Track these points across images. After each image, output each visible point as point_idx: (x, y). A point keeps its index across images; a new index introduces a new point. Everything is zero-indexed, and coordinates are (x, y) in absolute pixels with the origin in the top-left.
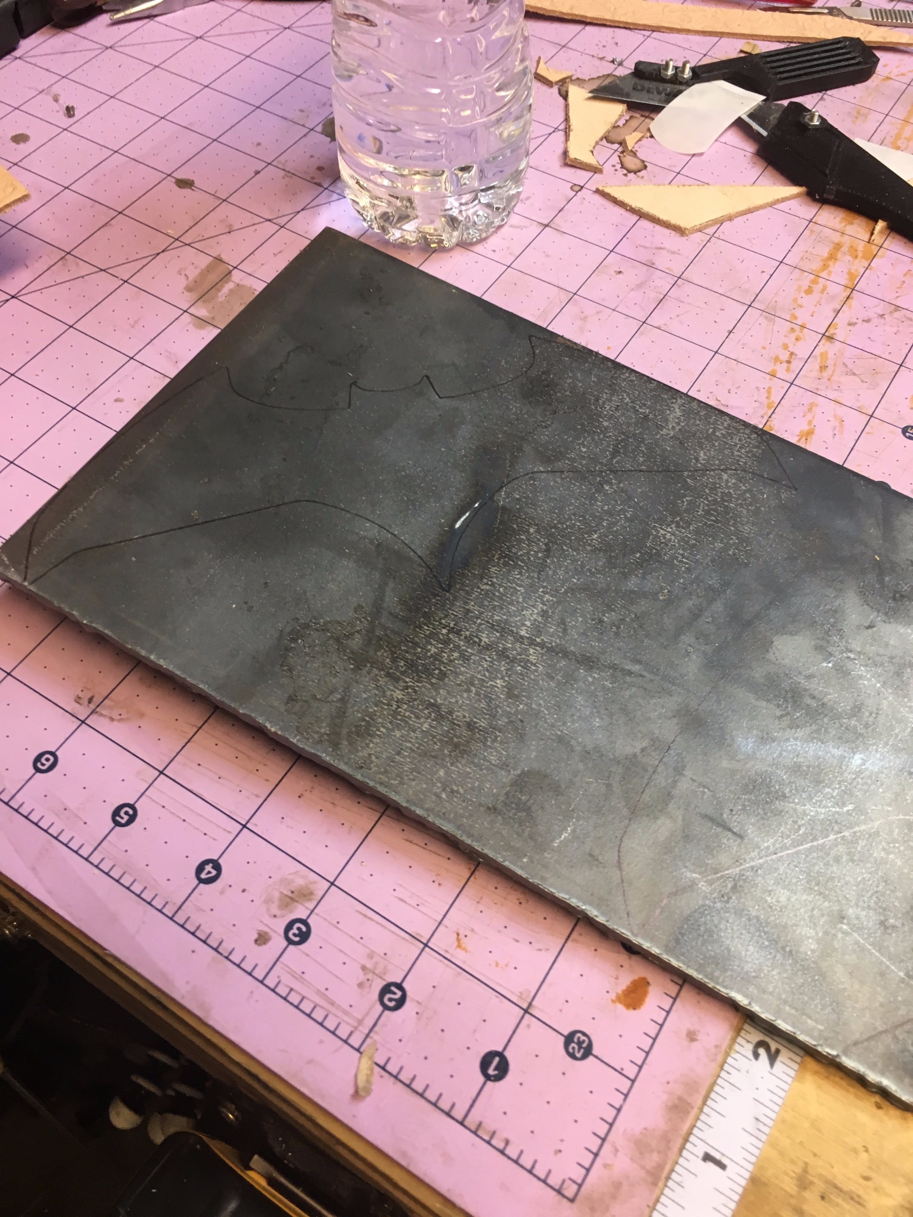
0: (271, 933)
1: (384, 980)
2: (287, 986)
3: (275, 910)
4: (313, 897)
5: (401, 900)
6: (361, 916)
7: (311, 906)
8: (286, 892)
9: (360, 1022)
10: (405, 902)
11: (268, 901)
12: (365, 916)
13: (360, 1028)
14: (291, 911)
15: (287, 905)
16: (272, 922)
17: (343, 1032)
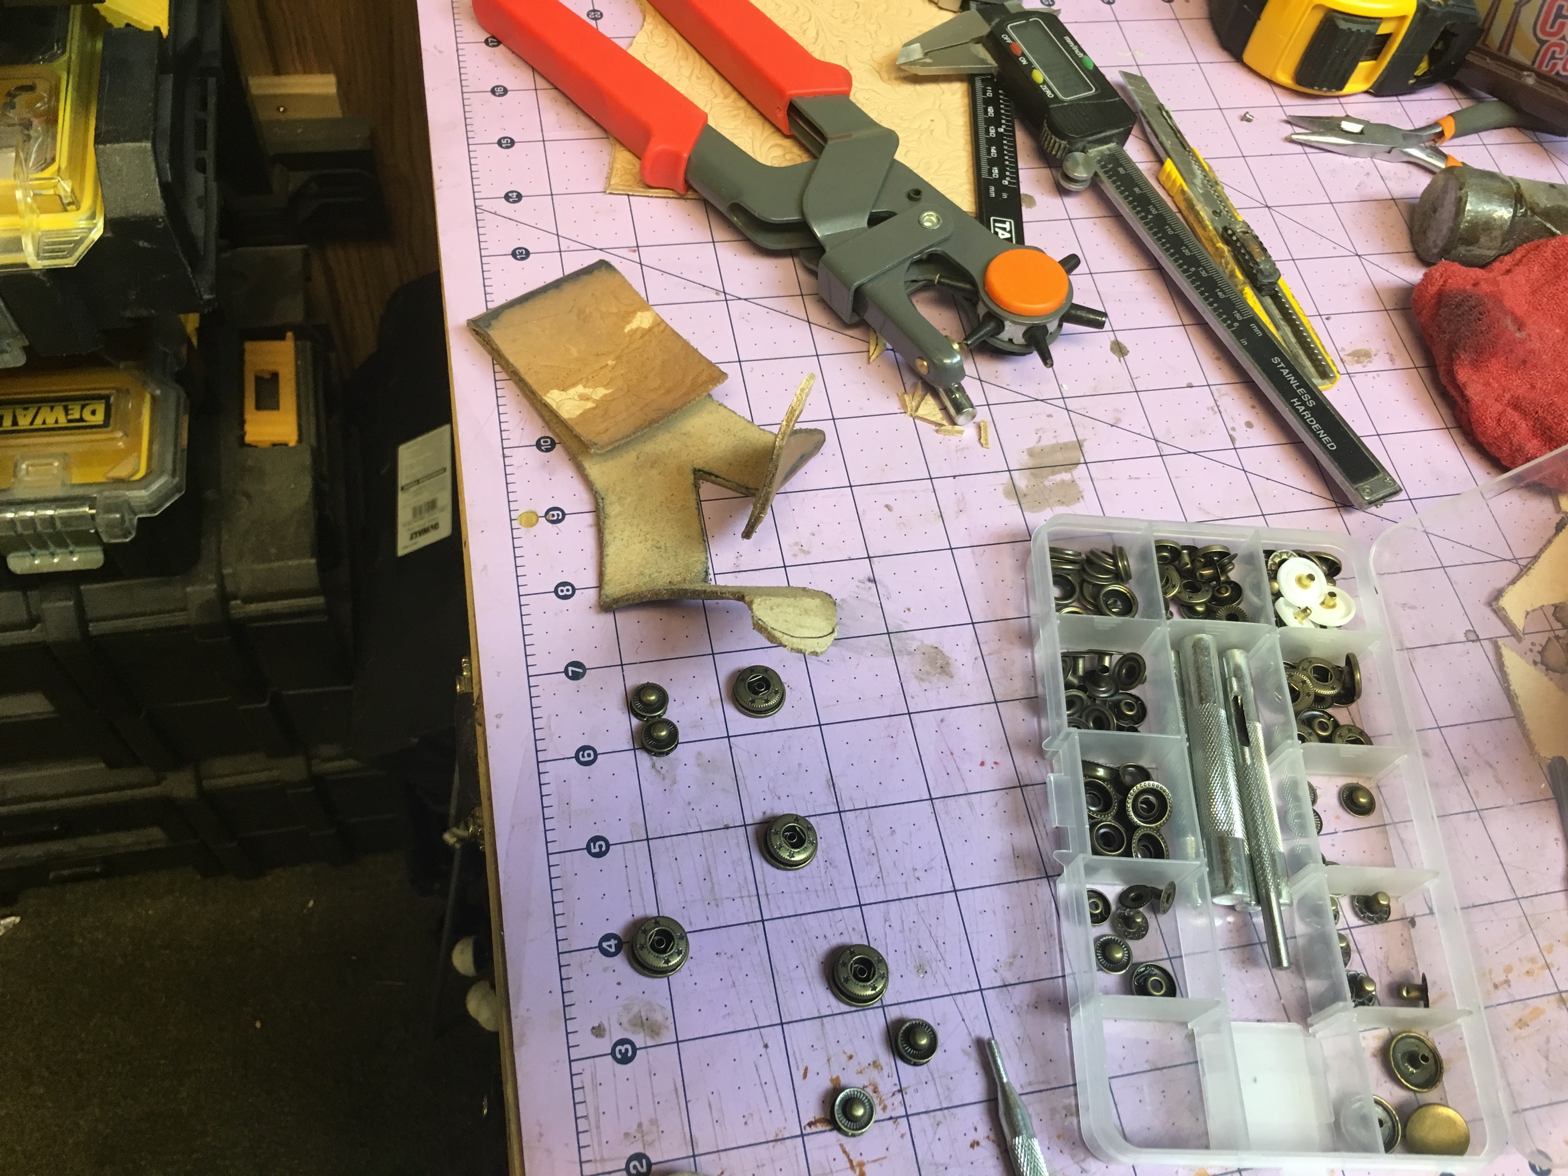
0: (607, 1034)
1: (644, 1148)
2: (582, 1082)
3: (625, 1020)
4: (657, 1038)
5: (710, 1105)
6: (673, 1088)
7: (650, 1043)
8: (643, 1014)
9: (603, 1160)
10: (711, 1109)
11: (627, 1008)
12: (676, 1090)
13: (598, 1164)
14: (633, 1033)
15: (635, 1025)
16: (615, 1027)
17: (586, 1154)
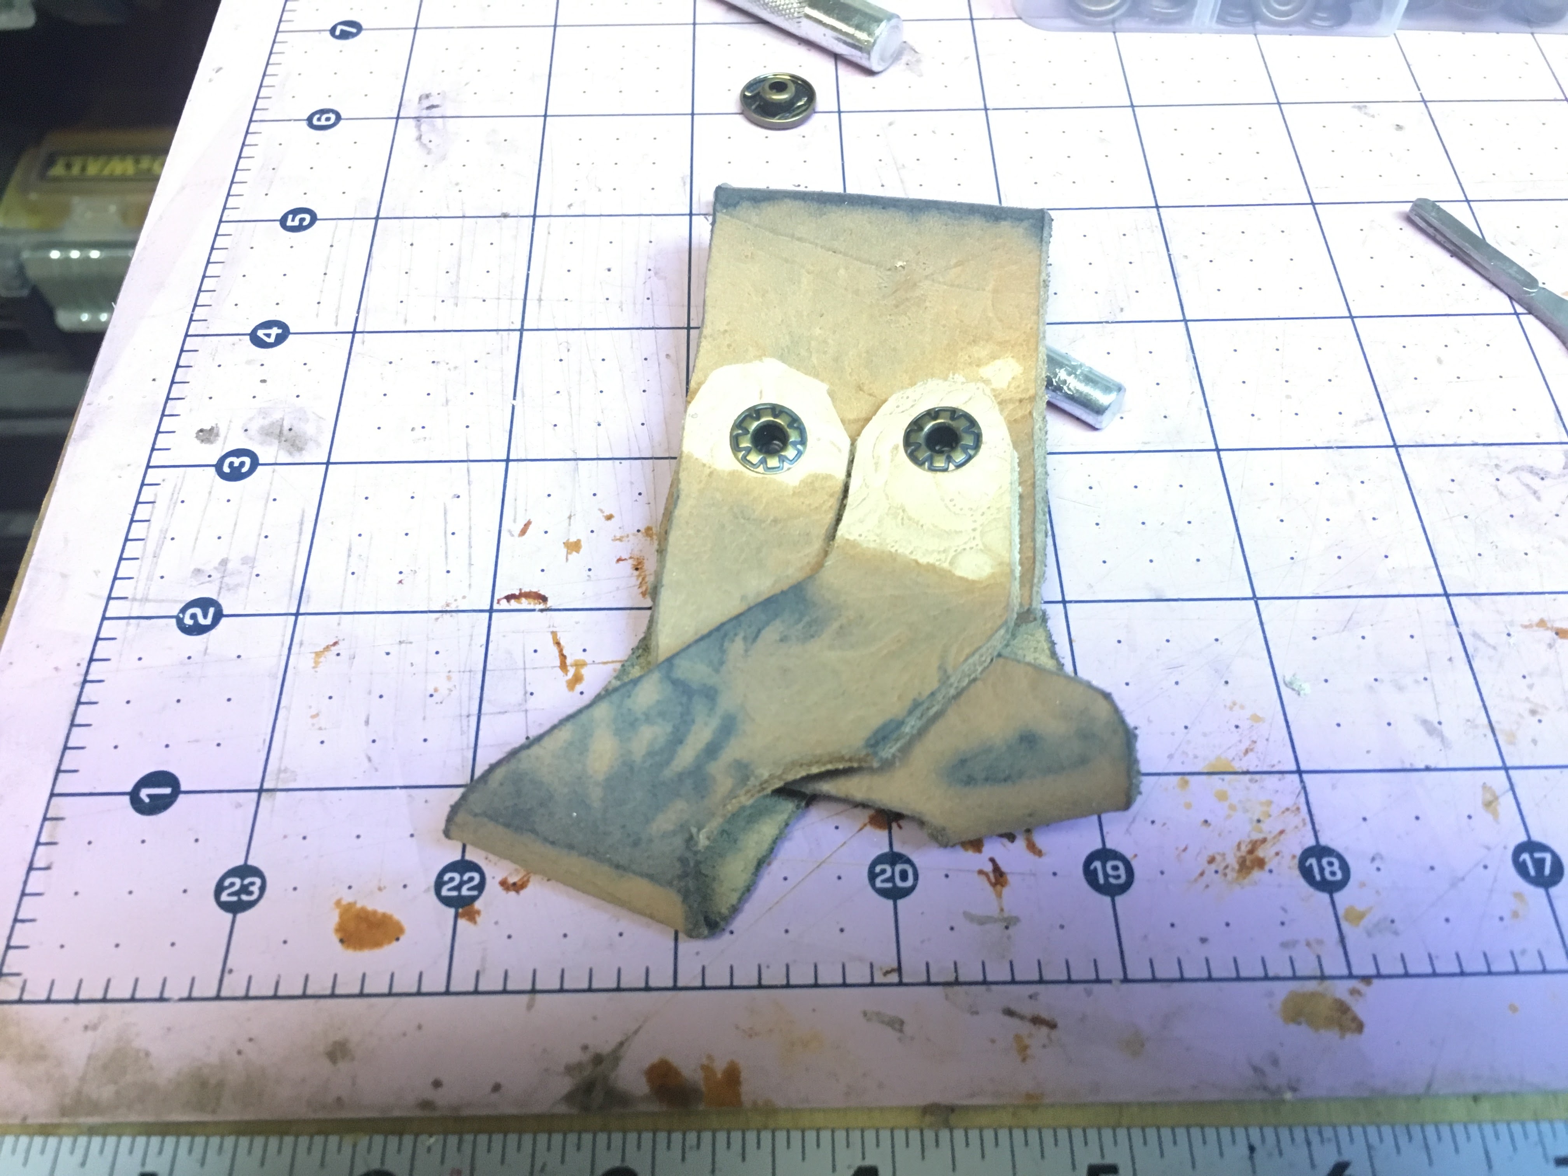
0: (221, 439)
1: (219, 594)
2: (156, 495)
3: (254, 427)
4: (297, 454)
5: (350, 550)
7: (284, 458)
8: (286, 423)
9: (145, 600)
10: (349, 556)
11: (264, 412)
12: (302, 524)
13: (136, 604)
14: (262, 443)
15: (268, 435)
16: (235, 434)
17: (120, 589)
